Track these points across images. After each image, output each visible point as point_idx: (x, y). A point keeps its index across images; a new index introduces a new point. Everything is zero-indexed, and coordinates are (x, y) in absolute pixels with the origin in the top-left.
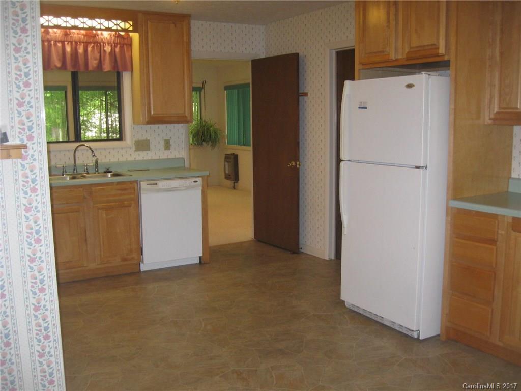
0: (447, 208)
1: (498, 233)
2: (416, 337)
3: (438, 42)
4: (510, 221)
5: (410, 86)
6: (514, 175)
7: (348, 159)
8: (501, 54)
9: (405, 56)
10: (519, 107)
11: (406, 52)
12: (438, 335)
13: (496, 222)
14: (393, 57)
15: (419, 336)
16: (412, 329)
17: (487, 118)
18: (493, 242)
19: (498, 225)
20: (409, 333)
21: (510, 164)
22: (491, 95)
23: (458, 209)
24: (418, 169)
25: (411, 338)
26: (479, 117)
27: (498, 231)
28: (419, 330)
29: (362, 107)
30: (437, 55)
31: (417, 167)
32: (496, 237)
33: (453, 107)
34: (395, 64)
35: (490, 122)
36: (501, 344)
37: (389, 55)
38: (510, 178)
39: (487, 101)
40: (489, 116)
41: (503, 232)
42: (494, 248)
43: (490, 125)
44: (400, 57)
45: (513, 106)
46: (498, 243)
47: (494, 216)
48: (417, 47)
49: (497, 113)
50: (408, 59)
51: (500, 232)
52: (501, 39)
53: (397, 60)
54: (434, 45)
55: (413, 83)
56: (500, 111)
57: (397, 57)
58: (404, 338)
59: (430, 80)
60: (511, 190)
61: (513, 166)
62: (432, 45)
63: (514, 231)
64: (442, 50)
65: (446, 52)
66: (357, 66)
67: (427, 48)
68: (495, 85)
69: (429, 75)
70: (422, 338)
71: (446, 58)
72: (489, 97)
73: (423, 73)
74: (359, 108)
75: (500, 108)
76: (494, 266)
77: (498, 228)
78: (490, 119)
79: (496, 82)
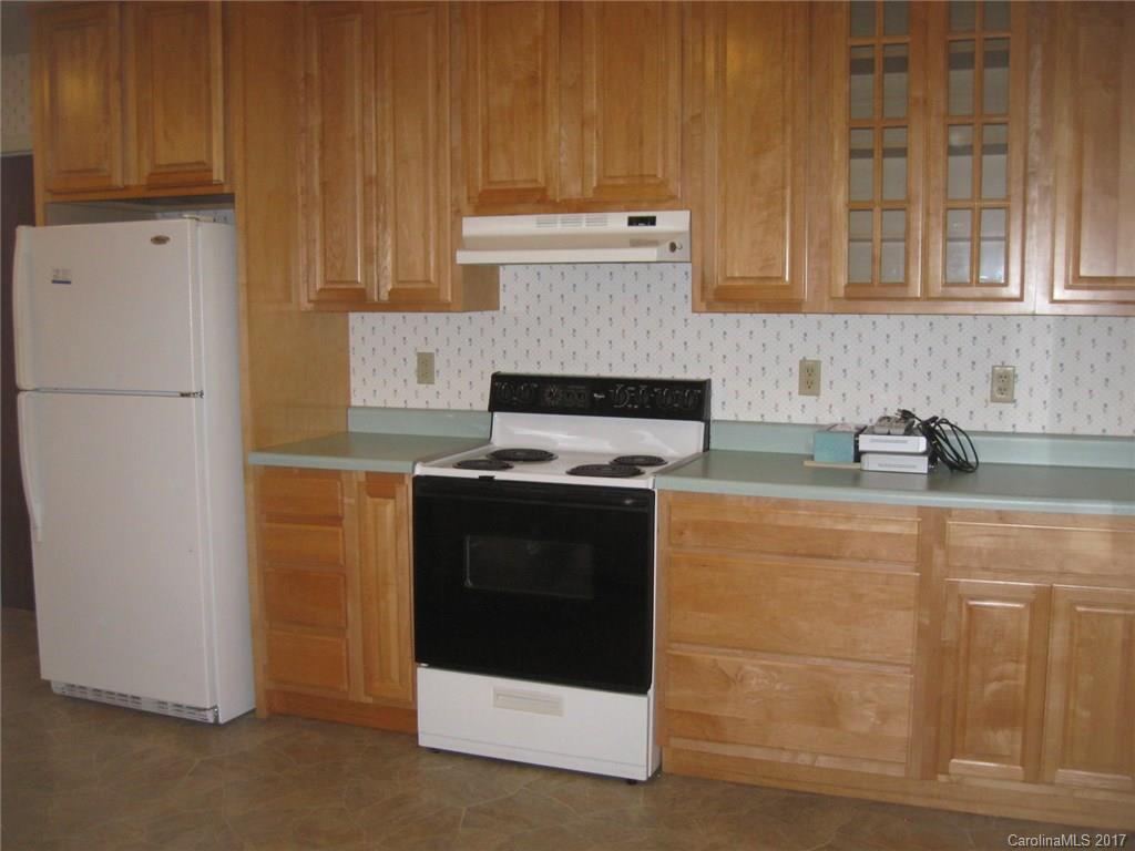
0: (246, 468)
1: (342, 503)
2: (211, 720)
3: (210, 158)
4: (362, 478)
5: (159, 240)
6: (356, 401)
7: (35, 386)
8: (324, 185)
9: (144, 182)
10: (359, 280)
11: (146, 174)
12: (253, 711)
13: (339, 484)
14: (118, 181)
15: (217, 718)
16: (202, 706)
17: (304, 299)
18: (337, 520)
19: (342, 489)
20: (197, 717)
21: (347, 381)
22: (308, 258)
23: (266, 467)
24: (185, 399)
25: (203, 725)
26: (288, 299)
27: (342, 500)
28: (216, 707)
29: (61, 279)
30: (209, 183)
31: (183, 395)
32: (340, 512)
33: (243, 279)
34: (124, 195)
35: (310, 306)
36: (370, 700)
37: (110, 177)
38: (348, 406)
39: (302, 269)
40: (308, 295)
41: (352, 501)
42: (340, 530)
43: (309, 312)
44: (133, 182)
45: (349, 279)
46: (344, 521)
47: (336, 474)
48: (168, 166)
49: (321, 290)
50: (150, 187)
51: (346, 500)
52: (322, 159)
53: (126, 188)
54: (203, 163)
55: (166, 234)
56: (327, 287)
57: (126, 183)
58: (190, 728)
59: (199, 229)
60: (352, 428)
61: (353, 385)
62: (198, 163)
63: (372, 496)
64: (218, 175)
65: (225, 178)
66: (40, 197)
67: (188, 168)
68: (314, 240)
69: (197, 219)
70: (226, 720)
71: (226, 190)
72: (305, 262)
73: (186, 216)
74: (54, 282)
75: (326, 282)
76: (342, 562)
77: (343, 495)
78: (309, 301)
79: (318, 235)
